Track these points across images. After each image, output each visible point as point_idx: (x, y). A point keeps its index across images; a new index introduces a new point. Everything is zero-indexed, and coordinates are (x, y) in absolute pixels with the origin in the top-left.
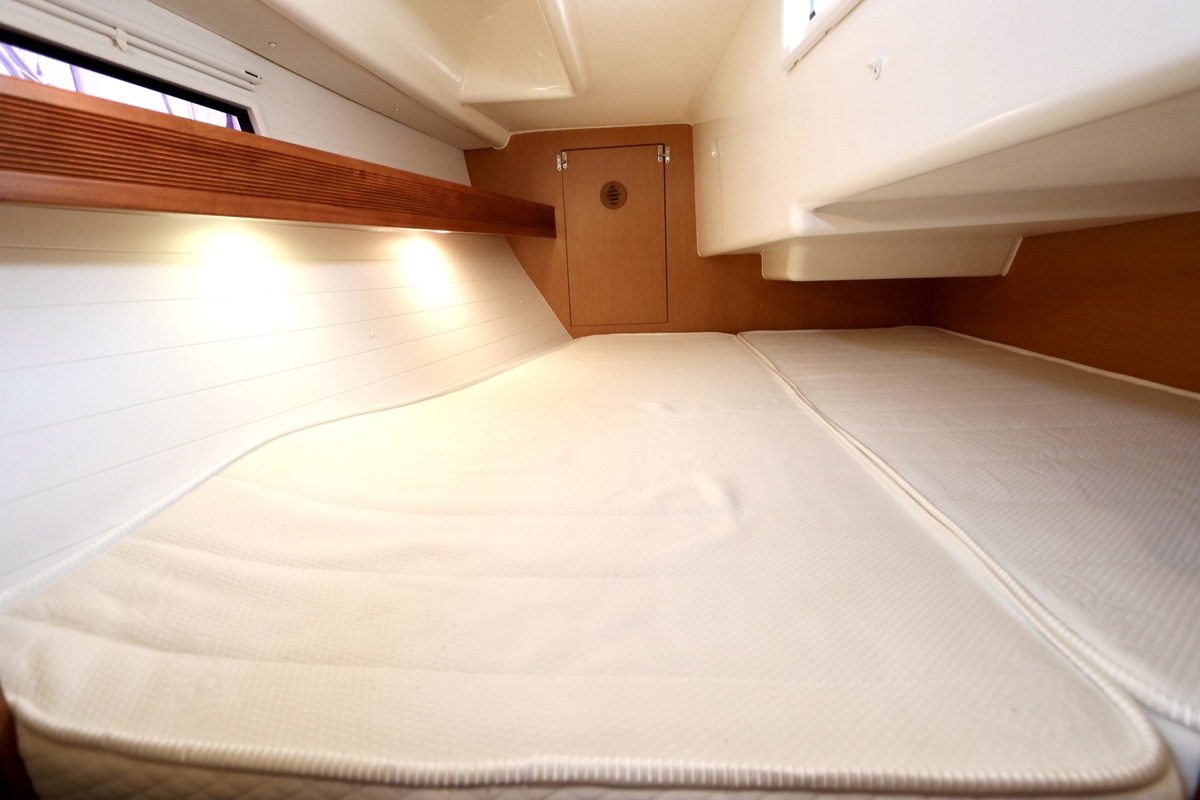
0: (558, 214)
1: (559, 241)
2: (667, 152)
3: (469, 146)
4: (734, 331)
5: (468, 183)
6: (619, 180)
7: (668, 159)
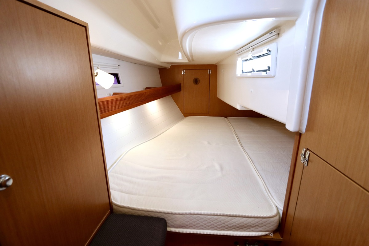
0: (182, 85)
1: (182, 92)
2: (211, 71)
4: (226, 117)
6: (199, 78)
7: (211, 73)
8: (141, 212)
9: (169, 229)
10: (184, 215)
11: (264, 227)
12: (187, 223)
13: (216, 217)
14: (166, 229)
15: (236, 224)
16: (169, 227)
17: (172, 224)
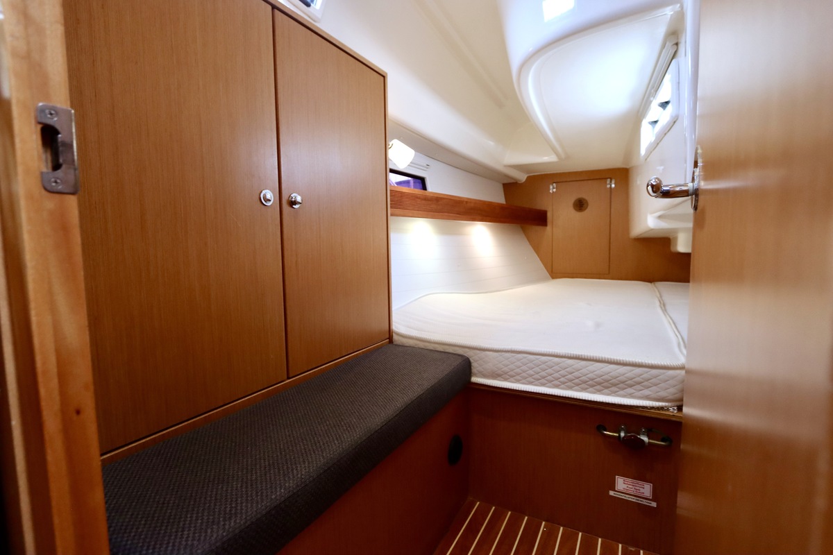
0: (549, 215)
1: (549, 228)
2: (613, 182)
3: (506, 182)
4: (651, 281)
5: (504, 203)
7: (613, 186)
8: (433, 345)
9: (474, 379)
10: (500, 353)
11: (654, 388)
12: (506, 369)
13: (556, 360)
14: (470, 379)
15: (595, 377)
16: (476, 375)
17: (480, 369)
